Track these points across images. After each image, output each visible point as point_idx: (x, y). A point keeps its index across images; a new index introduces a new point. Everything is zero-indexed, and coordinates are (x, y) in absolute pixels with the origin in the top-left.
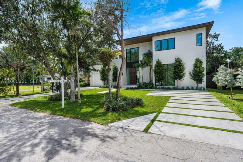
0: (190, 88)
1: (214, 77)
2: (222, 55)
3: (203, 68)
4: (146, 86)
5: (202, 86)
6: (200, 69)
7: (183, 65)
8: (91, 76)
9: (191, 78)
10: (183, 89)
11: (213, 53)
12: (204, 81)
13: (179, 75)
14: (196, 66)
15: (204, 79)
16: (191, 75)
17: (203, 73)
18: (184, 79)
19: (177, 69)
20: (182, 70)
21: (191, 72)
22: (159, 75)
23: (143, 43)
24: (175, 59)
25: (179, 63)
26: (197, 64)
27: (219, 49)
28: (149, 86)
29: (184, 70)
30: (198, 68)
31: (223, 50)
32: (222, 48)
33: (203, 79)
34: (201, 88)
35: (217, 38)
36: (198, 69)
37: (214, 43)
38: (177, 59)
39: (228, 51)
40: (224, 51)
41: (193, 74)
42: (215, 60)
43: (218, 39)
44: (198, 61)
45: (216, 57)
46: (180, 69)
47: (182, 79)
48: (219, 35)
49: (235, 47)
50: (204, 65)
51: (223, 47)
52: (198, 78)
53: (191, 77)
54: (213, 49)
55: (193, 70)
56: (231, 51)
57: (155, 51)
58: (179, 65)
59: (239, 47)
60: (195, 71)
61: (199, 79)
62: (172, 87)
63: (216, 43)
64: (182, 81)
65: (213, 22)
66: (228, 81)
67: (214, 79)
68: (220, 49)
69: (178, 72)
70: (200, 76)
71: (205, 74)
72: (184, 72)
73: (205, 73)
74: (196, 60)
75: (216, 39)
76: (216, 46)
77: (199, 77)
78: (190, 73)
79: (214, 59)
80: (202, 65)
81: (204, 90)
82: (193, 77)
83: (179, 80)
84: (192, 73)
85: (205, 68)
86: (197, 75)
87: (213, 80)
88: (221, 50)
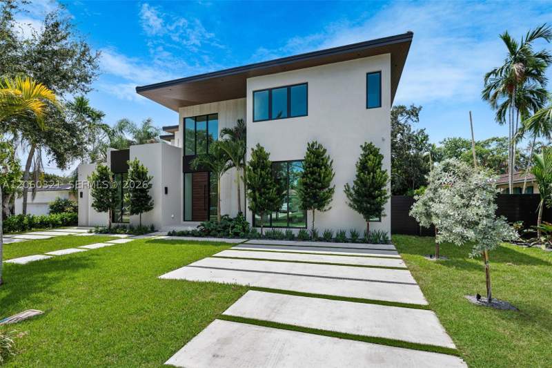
0: (348, 236)
1: (414, 204)
2: (425, 154)
3: (384, 172)
4: (225, 227)
5: (381, 231)
6: (373, 177)
7: (329, 163)
8: (81, 196)
9: (350, 205)
10: (327, 237)
11: (409, 148)
12: (385, 215)
13: (315, 195)
14: (363, 167)
15: (387, 208)
16: (349, 195)
17: (383, 189)
18: (330, 208)
19: (309, 175)
20: (324, 178)
21: (352, 185)
22: (257, 194)
23: (228, 101)
24: (307, 146)
25: (317, 157)
26: (367, 162)
27: (420, 140)
28: (233, 227)
29: (331, 179)
30: (369, 174)
31: (429, 142)
32: (426, 138)
33: (383, 209)
34: (378, 236)
35: (417, 115)
36: (368, 177)
37: (412, 127)
38: (313, 146)
39: (438, 146)
40: (430, 145)
41: (356, 192)
42: (414, 163)
43: (418, 118)
44: (370, 151)
45: (415, 157)
46: (320, 175)
47: (326, 207)
48: (420, 109)
49: (450, 137)
50: (386, 165)
51: (427, 136)
52: (369, 205)
53: (349, 201)
54: (410, 139)
55: (355, 179)
56: (443, 145)
57: (254, 121)
58: (316, 165)
59: (458, 138)
60: (361, 181)
61: (372, 206)
62: (296, 232)
63: (415, 128)
64: (325, 213)
65: (410, 35)
66: (477, 224)
67: (416, 209)
68: (422, 141)
69: (313, 186)
70: (374, 198)
71: (389, 193)
72: (331, 187)
73: (388, 187)
74: (364, 149)
75: (415, 119)
76: (415, 134)
77: (372, 201)
78: (347, 190)
79: (410, 162)
80: (380, 163)
81: (386, 242)
82: (355, 200)
83: (316, 210)
84: (353, 189)
85: (389, 173)
86: (366, 196)
87: (411, 213)
88: (424, 142)
